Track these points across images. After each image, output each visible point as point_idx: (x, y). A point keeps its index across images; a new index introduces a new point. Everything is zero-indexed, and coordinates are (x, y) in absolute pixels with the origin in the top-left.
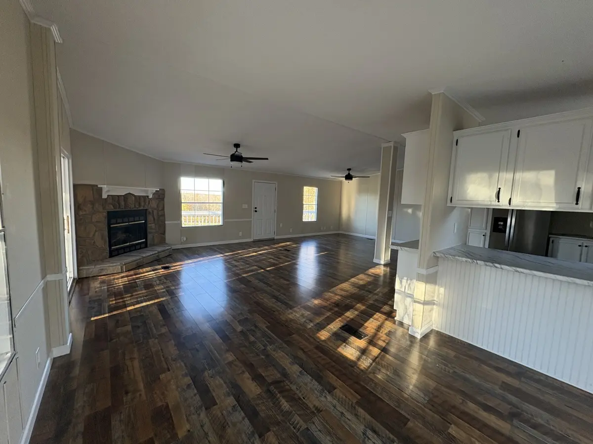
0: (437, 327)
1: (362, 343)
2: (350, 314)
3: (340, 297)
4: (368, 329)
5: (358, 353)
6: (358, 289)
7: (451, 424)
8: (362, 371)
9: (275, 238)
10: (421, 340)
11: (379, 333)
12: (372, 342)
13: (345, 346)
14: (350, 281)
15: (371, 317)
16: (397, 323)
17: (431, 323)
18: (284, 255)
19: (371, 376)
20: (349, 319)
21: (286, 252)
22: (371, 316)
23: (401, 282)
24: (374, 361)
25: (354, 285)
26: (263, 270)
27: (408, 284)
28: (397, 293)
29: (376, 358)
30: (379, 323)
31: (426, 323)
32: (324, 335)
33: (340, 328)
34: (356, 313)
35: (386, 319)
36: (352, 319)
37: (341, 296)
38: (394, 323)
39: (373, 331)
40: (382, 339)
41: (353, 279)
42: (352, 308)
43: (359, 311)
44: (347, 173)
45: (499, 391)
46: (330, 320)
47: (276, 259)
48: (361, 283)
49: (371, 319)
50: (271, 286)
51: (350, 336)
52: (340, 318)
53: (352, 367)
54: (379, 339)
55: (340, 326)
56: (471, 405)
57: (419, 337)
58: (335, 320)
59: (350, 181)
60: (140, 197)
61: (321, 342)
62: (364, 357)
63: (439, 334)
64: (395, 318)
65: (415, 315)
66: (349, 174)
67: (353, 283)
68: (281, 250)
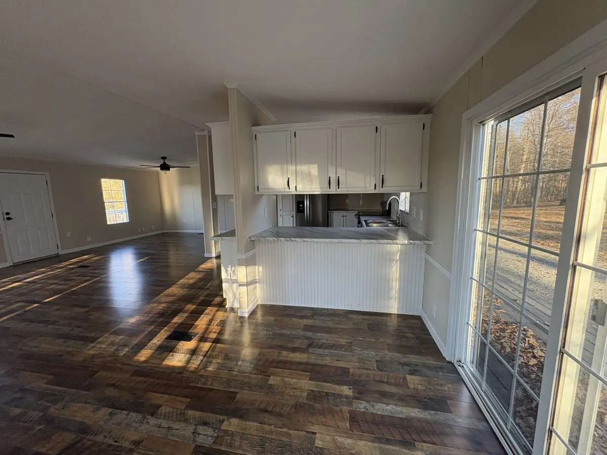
0: (261, 302)
1: (191, 345)
2: (177, 320)
3: (164, 305)
4: (199, 327)
5: (188, 356)
6: (188, 290)
7: (270, 376)
8: (192, 372)
9: (60, 253)
10: (249, 317)
11: (210, 327)
12: (203, 339)
13: (172, 355)
14: (178, 283)
15: (202, 314)
16: (228, 310)
17: (256, 299)
18: (79, 274)
19: (202, 373)
20: (176, 325)
21: (83, 270)
22: (201, 312)
23: (226, 271)
24: (204, 356)
25: (183, 286)
26: (36, 305)
27: (233, 270)
28: (224, 282)
29: (208, 352)
30: (210, 317)
31: (251, 301)
32: (144, 355)
33: (166, 339)
34: (186, 315)
35: (218, 311)
36: (181, 324)
37: (167, 302)
38: (226, 311)
39: (204, 326)
40: (213, 331)
41: (182, 280)
42: (180, 312)
43: (189, 312)
44: (162, 162)
45: (302, 333)
46: (152, 335)
47: (63, 282)
48: (191, 281)
49: (202, 316)
50: (54, 323)
51: (178, 343)
52: (166, 328)
53: (181, 373)
54: (211, 332)
55: (165, 337)
56: (285, 353)
57: (246, 315)
58: (159, 332)
59: (167, 172)
61: (140, 365)
62: (194, 357)
63: (263, 306)
64: (226, 306)
65: (241, 297)
66: (164, 163)
67: (182, 284)
68: (72, 269)
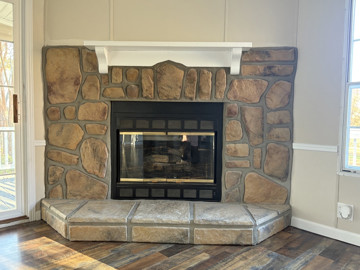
60: (199, 70)
